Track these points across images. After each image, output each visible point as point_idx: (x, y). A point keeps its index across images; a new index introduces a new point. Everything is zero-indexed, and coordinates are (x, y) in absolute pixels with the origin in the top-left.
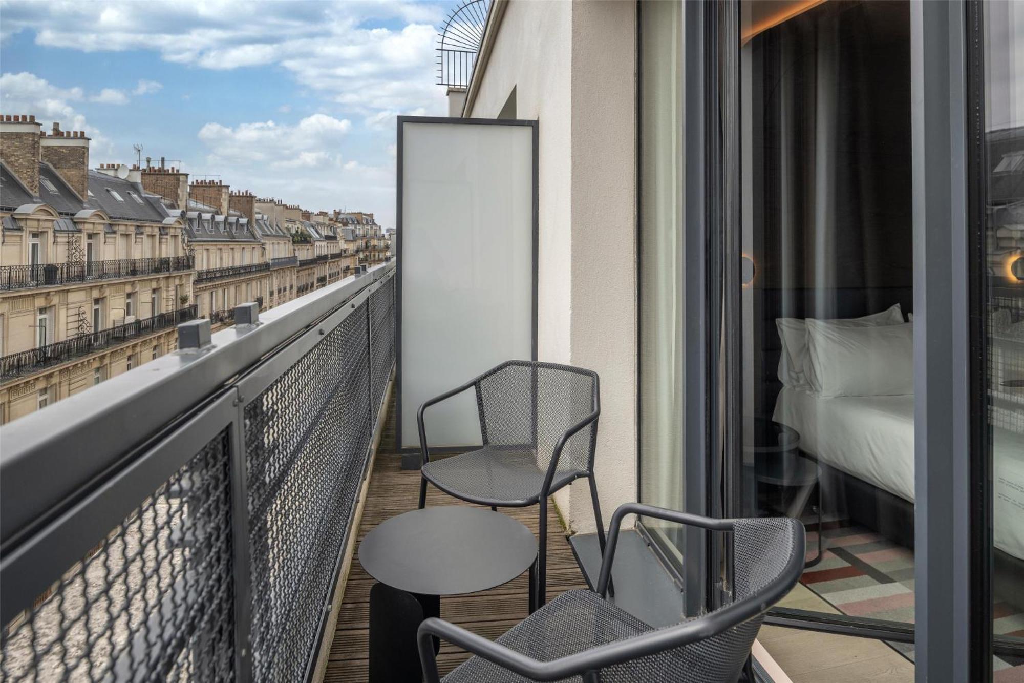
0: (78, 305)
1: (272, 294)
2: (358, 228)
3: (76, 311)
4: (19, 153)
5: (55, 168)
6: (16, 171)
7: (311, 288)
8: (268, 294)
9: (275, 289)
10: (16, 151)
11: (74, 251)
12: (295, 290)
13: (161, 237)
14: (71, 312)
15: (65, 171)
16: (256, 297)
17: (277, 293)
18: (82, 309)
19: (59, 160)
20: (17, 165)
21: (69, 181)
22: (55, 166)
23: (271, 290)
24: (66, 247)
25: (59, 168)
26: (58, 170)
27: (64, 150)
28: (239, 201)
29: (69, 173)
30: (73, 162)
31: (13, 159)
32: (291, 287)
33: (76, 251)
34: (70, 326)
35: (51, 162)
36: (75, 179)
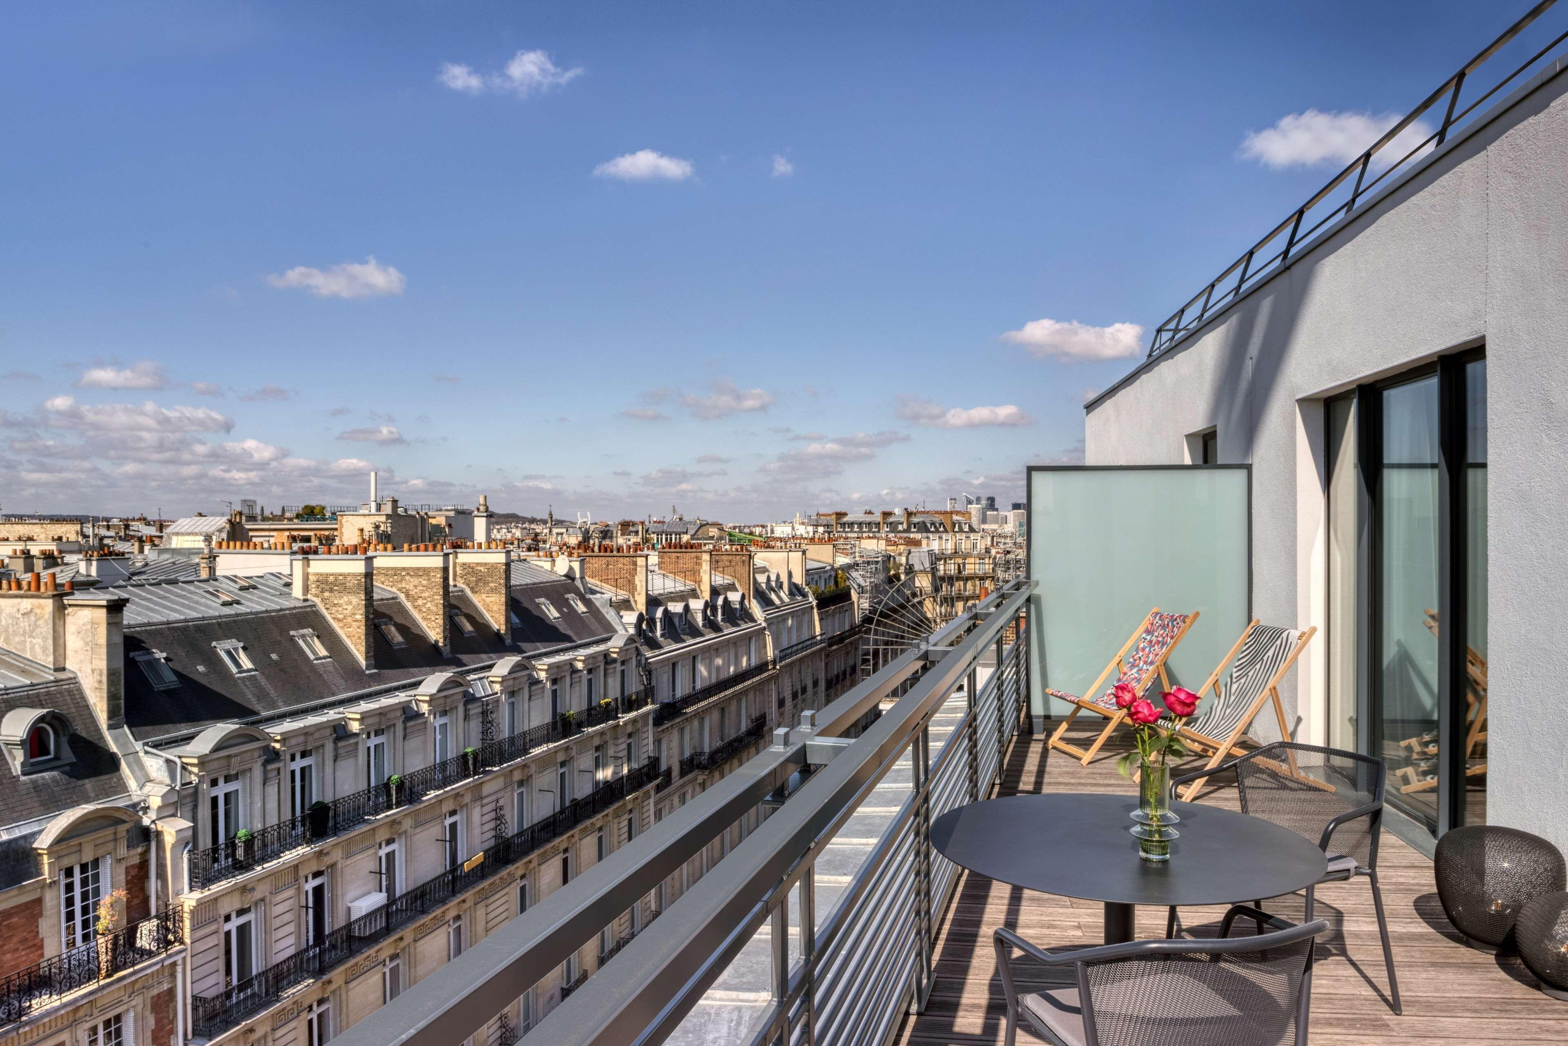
0: (494, 797)
1: (781, 703)
2: (944, 538)
3: (492, 806)
4: (426, 594)
5: (473, 592)
6: (424, 619)
7: (850, 675)
8: (774, 705)
9: (787, 694)
10: (422, 591)
11: (489, 725)
12: (822, 684)
13: (608, 667)
14: (487, 809)
15: (484, 596)
16: (753, 717)
17: (790, 700)
18: (501, 802)
19: (477, 581)
20: (425, 610)
21: (488, 610)
22: (472, 589)
23: (781, 697)
24: (480, 720)
25: (476, 592)
26: (476, 596)
27: (482, 569)
28: (730, 561)
29: (488, 600)
30: (492, 585)
31: (420, 602)
32: (816, 684)
33: (492, 725)
34: (487, 827)
35: (468, 585)
36: (495, 608)
